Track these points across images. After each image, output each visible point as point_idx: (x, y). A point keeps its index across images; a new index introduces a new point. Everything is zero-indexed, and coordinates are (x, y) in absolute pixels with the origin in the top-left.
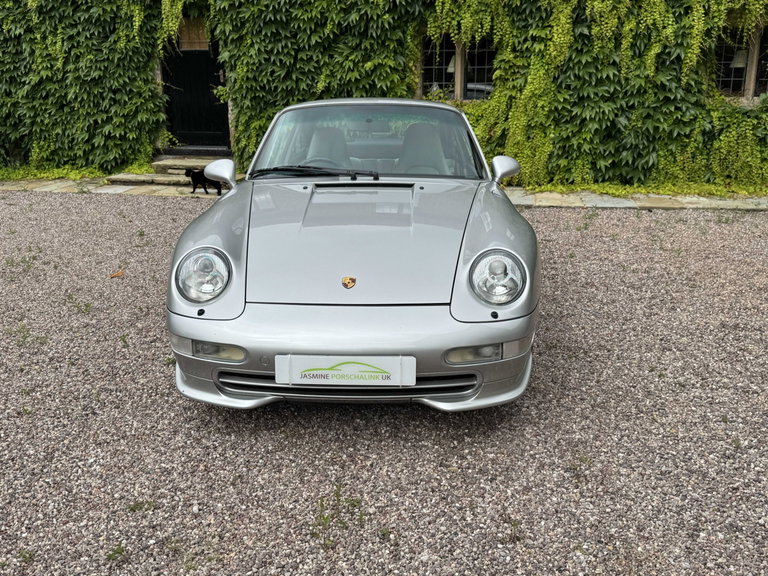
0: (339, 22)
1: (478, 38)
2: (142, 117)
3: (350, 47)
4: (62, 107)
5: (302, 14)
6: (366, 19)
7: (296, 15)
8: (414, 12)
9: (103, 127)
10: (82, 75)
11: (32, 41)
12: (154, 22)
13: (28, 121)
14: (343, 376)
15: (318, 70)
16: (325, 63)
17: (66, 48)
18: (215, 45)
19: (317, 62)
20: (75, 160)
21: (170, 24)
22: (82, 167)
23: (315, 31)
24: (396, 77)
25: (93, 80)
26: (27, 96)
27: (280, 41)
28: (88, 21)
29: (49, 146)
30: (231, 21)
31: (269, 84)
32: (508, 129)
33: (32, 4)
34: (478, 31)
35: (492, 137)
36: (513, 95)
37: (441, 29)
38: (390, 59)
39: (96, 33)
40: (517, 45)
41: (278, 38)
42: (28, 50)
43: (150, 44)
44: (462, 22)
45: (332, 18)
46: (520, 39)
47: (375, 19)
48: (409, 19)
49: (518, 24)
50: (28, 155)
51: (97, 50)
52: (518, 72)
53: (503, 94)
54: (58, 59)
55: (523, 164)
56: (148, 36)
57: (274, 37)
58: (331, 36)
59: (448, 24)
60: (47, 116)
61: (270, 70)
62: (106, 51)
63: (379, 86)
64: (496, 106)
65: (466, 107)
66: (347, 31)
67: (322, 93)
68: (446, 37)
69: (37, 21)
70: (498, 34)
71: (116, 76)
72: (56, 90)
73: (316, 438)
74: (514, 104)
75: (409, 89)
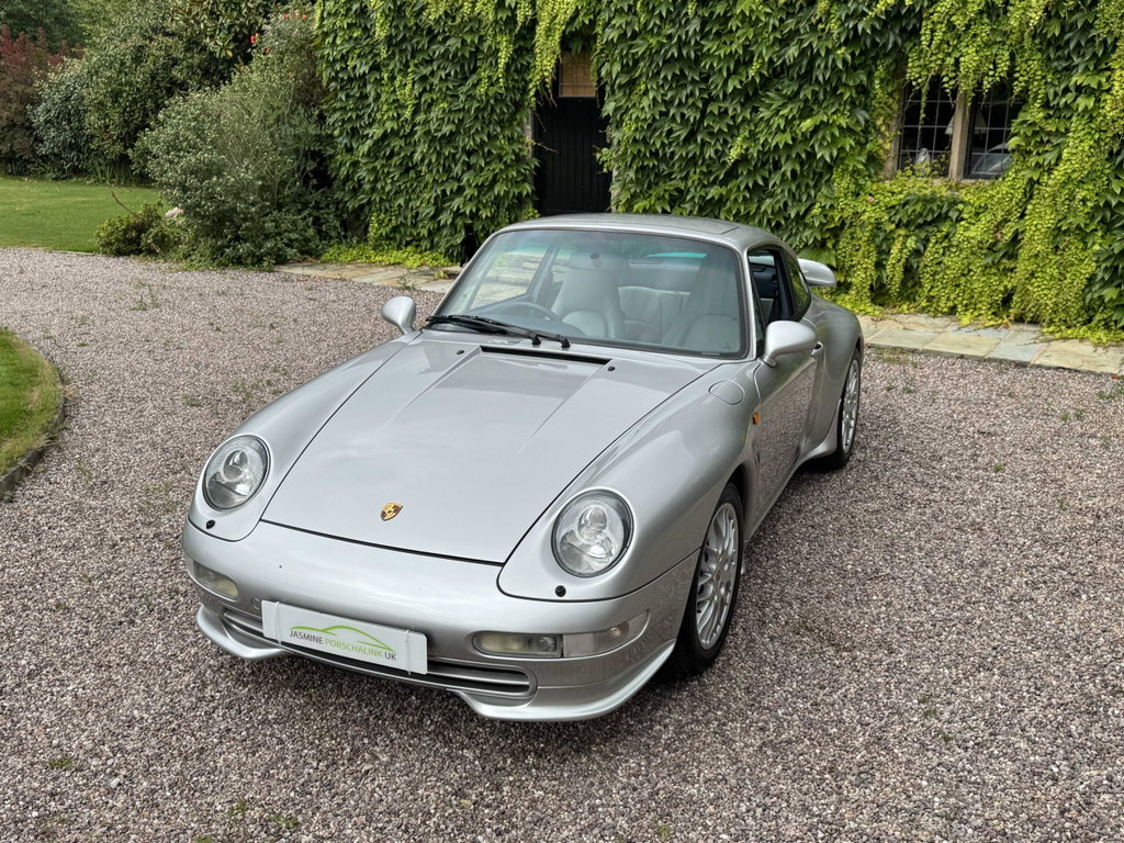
0: (771, 60)
1: (987, 85)
2: (499, 189)
3: (784, 96)
4: (407, 171)
5: (718, 48)
6: (810, 56)
7: (709, 50)
8: (885, 45)
9: (452, 200)
10: (433, 128)
11: (379, 82)
12: (527, 58)
13: (367, 187)
14: (338, 644)
15: (734, 130)
16: (744, 120)
17: (416, 93)
18: (601, 91)
19: (733, 118)
20: (420, 240)
21: (545, 62)
22: (426, 250)
23: (735, 73)
24: (849, 142)
25: (444, 136)
26: (368, 155)
27: (685, 86)
28: (444, 56)
29: (390, 220)
30: (622, 58)
31: (664, 149)
32: (1023, 232)
33: (380, 33)
34: (987, 75)
35: (998, 241)
36: (1035, 178)
37: (928, 70)
38: (843, 114)
39: (452, 73)
40: (1051, 98)
41: (681, 82)
42: (373, 94)
43: (519, 89)
44: (962, 59)
45: (761, 54)
46: (1057, 89)
47: (823, 55)
48: (878, 54)
49: (1056, 64)
50: (366, 231)
51: (452, 96)
52: (1048, 141)
53: (1020, 175)
54: (407, 107)
55: (1043, 290)
56: (516, 77)
57: (678, 81)
58: (758, 80)
59: (939, 62)
60: (389, 181)
61: (666, 129)
62: (462, 98)
63: (819, 156)
64: (1007, 193)
65: (964, 191)
66: (782, 72)
67: (736, 163)
68: (936, 82)
69: (385, 56)
70: (1021, 79)
71: (472, 132)
72: (401, 147)
73: (340, 714)
74: (1036, 192)
75: (873, 159)
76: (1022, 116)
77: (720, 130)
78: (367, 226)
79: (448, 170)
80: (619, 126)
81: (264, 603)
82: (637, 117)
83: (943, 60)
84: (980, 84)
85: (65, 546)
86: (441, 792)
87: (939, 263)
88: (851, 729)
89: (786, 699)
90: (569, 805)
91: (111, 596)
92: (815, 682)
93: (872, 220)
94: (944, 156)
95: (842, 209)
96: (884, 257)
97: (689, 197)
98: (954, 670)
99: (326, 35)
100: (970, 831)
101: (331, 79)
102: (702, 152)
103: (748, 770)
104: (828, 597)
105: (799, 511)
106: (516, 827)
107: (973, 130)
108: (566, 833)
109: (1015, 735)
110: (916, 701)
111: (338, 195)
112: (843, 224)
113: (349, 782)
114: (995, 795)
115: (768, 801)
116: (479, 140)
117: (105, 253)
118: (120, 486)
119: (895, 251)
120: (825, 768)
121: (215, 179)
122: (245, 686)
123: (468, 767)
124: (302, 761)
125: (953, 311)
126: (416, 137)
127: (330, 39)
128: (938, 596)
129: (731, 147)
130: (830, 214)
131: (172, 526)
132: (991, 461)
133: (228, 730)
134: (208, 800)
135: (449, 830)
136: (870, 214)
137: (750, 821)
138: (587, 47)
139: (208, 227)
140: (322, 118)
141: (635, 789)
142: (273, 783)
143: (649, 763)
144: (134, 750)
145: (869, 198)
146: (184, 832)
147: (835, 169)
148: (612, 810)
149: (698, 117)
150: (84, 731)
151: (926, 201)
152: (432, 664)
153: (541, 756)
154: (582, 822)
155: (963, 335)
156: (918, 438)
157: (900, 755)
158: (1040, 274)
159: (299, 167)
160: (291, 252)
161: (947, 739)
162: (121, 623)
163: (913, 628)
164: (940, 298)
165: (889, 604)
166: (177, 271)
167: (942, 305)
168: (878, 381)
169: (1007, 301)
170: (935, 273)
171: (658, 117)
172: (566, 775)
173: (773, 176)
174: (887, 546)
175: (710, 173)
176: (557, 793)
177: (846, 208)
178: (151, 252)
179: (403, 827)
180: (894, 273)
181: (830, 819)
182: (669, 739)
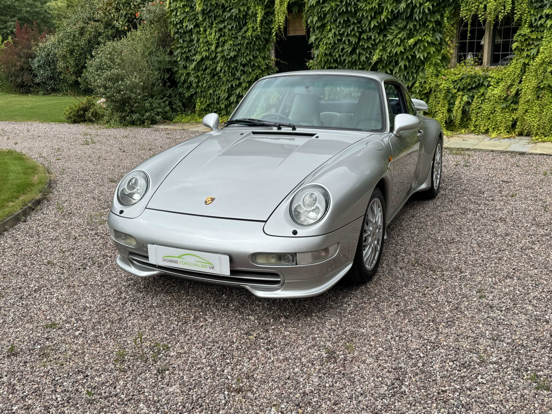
0: (392, 10)
3: (399, 28)
4: (214, 76)
5: (366, 6)
6: (411, 7)
7: (361, 7)
9: (236, 89)
10: (225, 54)
11: (198, 33)
12: (271, 17)
13: (194, 85)
14: (186, 263)
15: (374, 46)
16: (380, 41)
17: (217, 37)
18: (308, 31)
19: (374, 40)
20: (221, 111)
21: (280, 18)
22: (224, 115)
23: (375, 17)
24: (432, 50)
25: (231, 57)
26: (194, 69)
27: (350, 26)
28: (230, 18)
29: (206, 101)
30: (318, 13)
31: (340, 58)
32: (521, 90)
33: (199, 8)
34: (501, 12)
35: (508, 96)
36: (526, 62)
37: (471, 12)
38: (429, 36)
39: (234, 26)
40: (533, 22)
41: (348, 24)
42: (196, 39)
43: (267, 32)
44: (488, 5)
45: (387, 8)
46: (536, 17)
47: (418, 6)
48: (445, 5)
49: (535, 5)
50: (194, 107)
51: (235, 38)
52: (533, 44)
53: (519, 61)
54: (213, 44)
55: (532, 118)
56: (266, 27)
57: (346, 24)
58: (386, 21)
59: (476, 7)
60: (205, 82)
61: (341, 48)
62: (240, 38)
63: (417, 57)
64: (512, 71)
65: (491, 72)
66: (398, 16)
67: (377, 63)
68: (475, 17)
69: (201, 20)
70: (518, 13)
71: (245, 55)
72: (210, 64)
73: (188, 303)
74: (527, 69)
75: (445, 58)
76: (519, 32)
77: (368, 47)
78: (195, 105)
79: (234, 75)
80: (317, 47)
81: (149, 245)
82: (326, 43)
83: (478, 6)
84: (497, 17)
85: (52, 239)
86: (239, 333)
87: (480, 108)
88: (442, 304)
89: (409, 293)
90: (302, 337)
91: (75, 258)
92: (424, 285)
93: (445, 88)
94: (480, 55)
95: (430, 83)
96: (452, 106)
98: (494, 279)
99: (172, 11)
100: (505, 345)
101: (177, 33)
102: (359, 58)
103: (391, 322)
104: (429, 251)
105: (413, 217)
106: (276, 347)
107: (495, 41)
108: (301, 349)
109: (526, 304)
110: (475, 292)
111: (180, 90)
112: (431, 90)
113: (193, 330)
114: (517, 329)
115: (401, 334)
116: (248, 59)
117: (68, 122)
118: (78, 215)
119: (457, 103)
120: (430, 320)
121: (120, 82)
122: (141, 293)
123: (252, 323)
124: (170, 322)
125: (487, 131)
126: (218, 59)
127: (174, 13)
128: (484, 249)
129: (374, 55)
130: (424, 86)
131: (103, 230)
132: (509, 193)
133: (133, 311)
134: (124, 339)
135: (243, 348)
136: (444, 85)
137: (393, 342)
138: (300, 11)
139: (117, 106)
140: (171, 53)
141: (335, 330)
142: (156, 331)
143: (341, 320)
144: (87, 320)
145: (443, 77)
146: (112, 353)
147: (426, 63)
148: (324, 339)
149: (357, 41)
150: (62, 313)
151: (472, 77)
152: (232, 272)
153: (287, 318)
154: (309, 344)
155: (493, 142)
156: (472, 184)
157: (468, 314)
158: (530, 111)
159: (161, 77)
160: (158, 118)
161: (491, 307)
162: (79, 269)
163: (473, 262)
164: (480, 126)
165: (459, 253)
166: (103, 129)
167: (482, 128)
168: (451, 162)
169: (514, 126)
170: (478, 113)
171: (337, 42)
172: (300, 325)
173: (395, 68)
174: (458, 229)
175: (364, 68)
176: (296, 333)
177: (432, 82)
178: (91, 121)
179: (220, 348)
180: (457, 114)
181: (433, 341)
182: (351, 310)
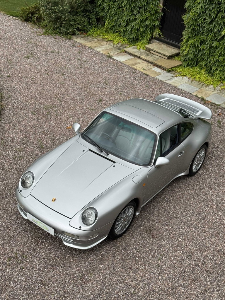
4: (120, 8)
9: (132, 22)
13: (106, 11)
14: (39, 225)
20: (120, 32)
29: (112, 23)
31: (202, 24)
61: (203, 18)
67: (224, 36)
78: (104, 23)
79: (132, 11)
80: (189, 12)
81: (28, 213)
82: (195, 11)
86: (54, 256)
88: (141, 259)
89: (132, 249)
90: (77, 264)
92: (141, 245)
97: (207, 43)
100: (148, 288)
102: (214, 29)
103: (114, 264)
104: (160, 221)
106: (65, 267)
110: (159, 255)
113: (38, 250)
114: (158, 282)
115: (114, 272)
116: (143, 4)
118: (11, 147)
120: (130, 267)
124: (31, 243)
128: (186, 227)
129: (223, 30)
133: (20, 232)
134: (13, 248)
135: (53, 265)
141: (90, 264)
142: (25, 247)
148: (84, 267)
149: (214, 17)
154: (77, 269)
161: (159, 266)
163: (173, 235)
165: (172, 227)
166: (42, 35)
171: (201, 13)
172: (79, 257)
175: (215, 36)
176: (76, 261)
178: (35, 23)
179: (45, 262)
181: (123, 279)
182: (103, 253)
